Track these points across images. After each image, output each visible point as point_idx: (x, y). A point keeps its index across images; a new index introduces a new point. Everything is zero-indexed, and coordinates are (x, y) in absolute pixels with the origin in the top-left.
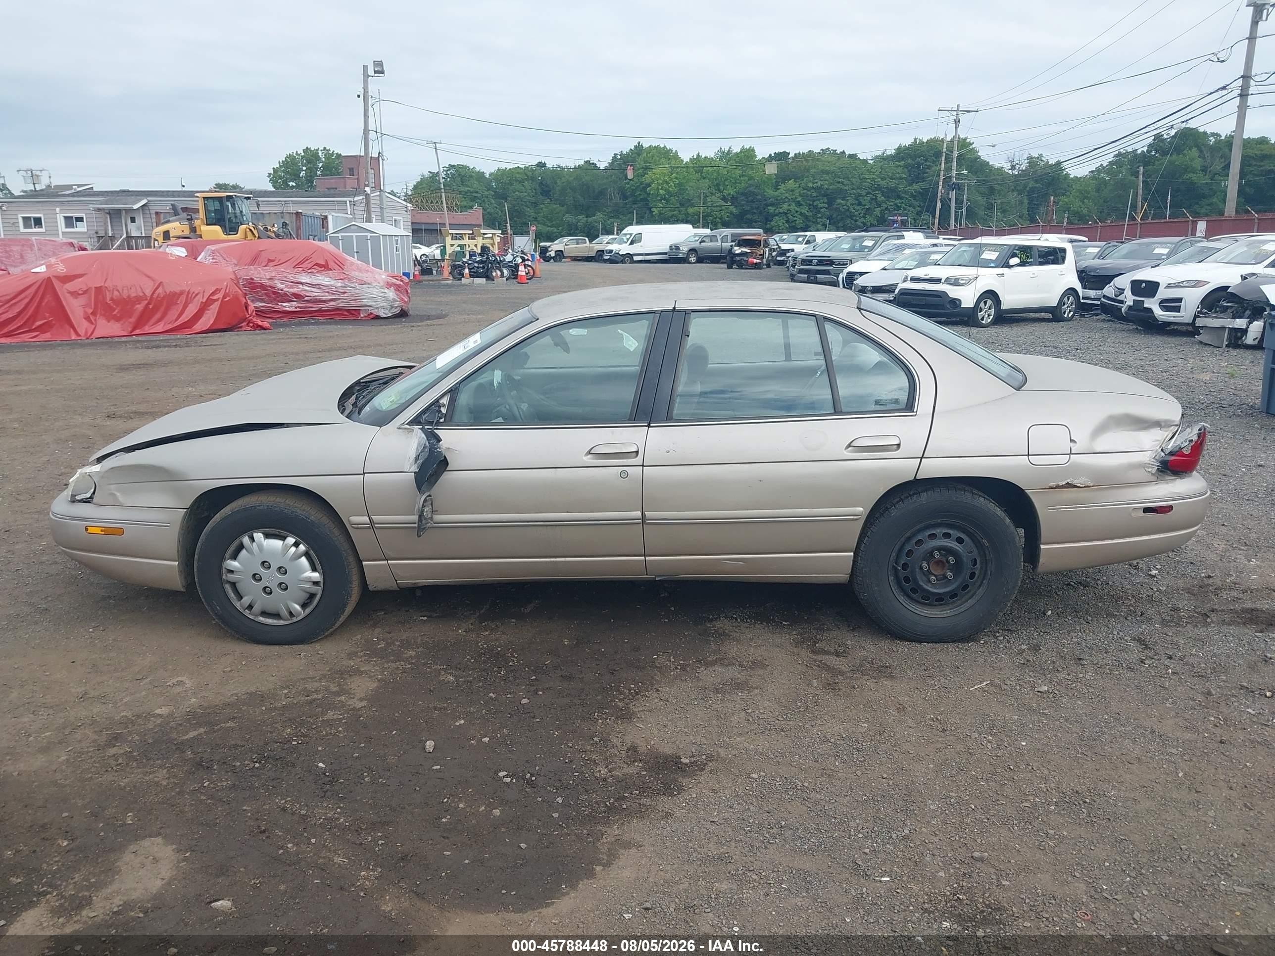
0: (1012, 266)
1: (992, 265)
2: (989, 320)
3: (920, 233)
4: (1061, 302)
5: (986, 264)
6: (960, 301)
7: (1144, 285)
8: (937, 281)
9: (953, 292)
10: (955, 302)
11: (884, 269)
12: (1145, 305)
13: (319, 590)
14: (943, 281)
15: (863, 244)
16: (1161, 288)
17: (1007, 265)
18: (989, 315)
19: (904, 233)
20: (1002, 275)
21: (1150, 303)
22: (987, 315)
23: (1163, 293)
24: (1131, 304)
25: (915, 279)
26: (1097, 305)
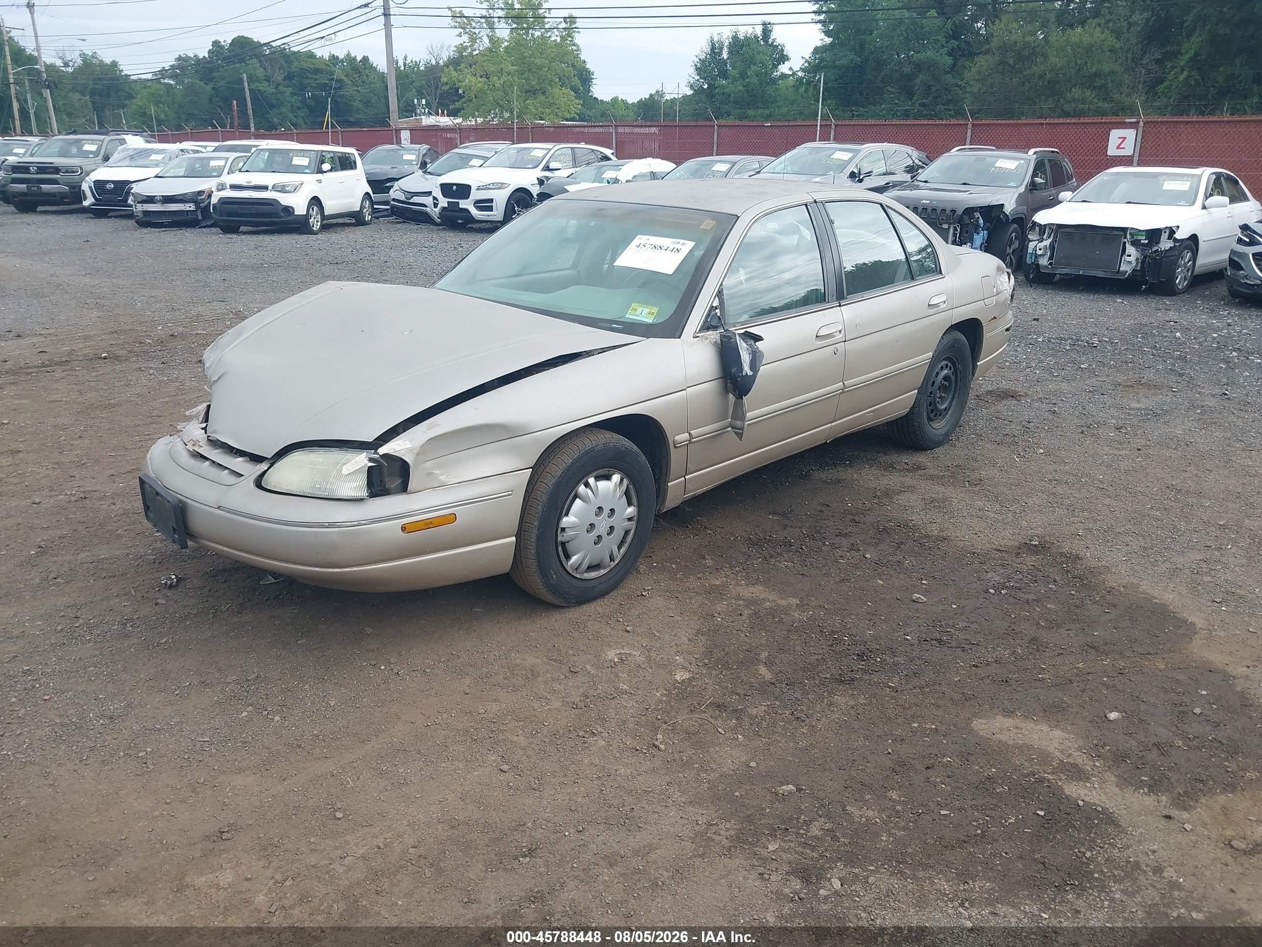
0: (325, 172)
1: (307, 171)
2: (318, 227)
3: (138, 137)
4: (362, 207)
5: (299, 170)
6: (292, 208)
7: (455, 188)
8: (265, 188)
9: (285, 200)
10: (288, 210)
11: (156, 177)
12: (461, 206)
13: (633, 524)
14: (270, 188)
15: (84, 149)
16: (473, 190)
17: (321, 172)
18: (317, 221)
19: (124, 137)
20: (320, 181)
21: (466, 204)
22: (316, 223)
23: (475, 195)
24: (446, 205)
25: (234, 187)
26: (387, 210)
